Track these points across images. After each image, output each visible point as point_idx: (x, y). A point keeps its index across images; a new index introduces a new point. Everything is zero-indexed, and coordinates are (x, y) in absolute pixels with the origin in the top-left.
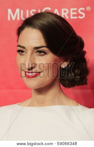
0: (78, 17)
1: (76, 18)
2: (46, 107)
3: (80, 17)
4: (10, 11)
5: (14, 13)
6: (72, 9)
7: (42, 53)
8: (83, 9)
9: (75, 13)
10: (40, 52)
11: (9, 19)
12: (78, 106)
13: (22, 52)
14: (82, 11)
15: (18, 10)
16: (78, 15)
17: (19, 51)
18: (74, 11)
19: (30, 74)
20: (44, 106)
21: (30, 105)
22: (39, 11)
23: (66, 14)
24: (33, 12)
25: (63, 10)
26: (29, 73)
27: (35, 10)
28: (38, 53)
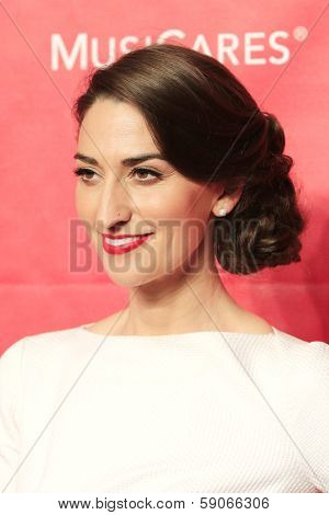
0: (268, 61)
1: (262, 61)
2: (173, 336)
3: (273, 60)
4: (57, 41)
5: (69, 47)
6: (249, 37)
7: (149, 177)
8: (284, 35)
9: (259, 48)
10: (143, 172)
11: (55, 65)
12: (270, 335)
13: (90, 173)
14: (279, 40)
15: (82, 39)
16: (269, 52)
17: (80, 172)
18: (254, 42)
19: (117, 243)
20: (167, 334)
21: (123, 332)
22: (148, 42)
23: (229, 50)
24: (129, 45)
25: (221, 37)
26: (112, 238)
27: (134, 40)
28: (137, 176)
